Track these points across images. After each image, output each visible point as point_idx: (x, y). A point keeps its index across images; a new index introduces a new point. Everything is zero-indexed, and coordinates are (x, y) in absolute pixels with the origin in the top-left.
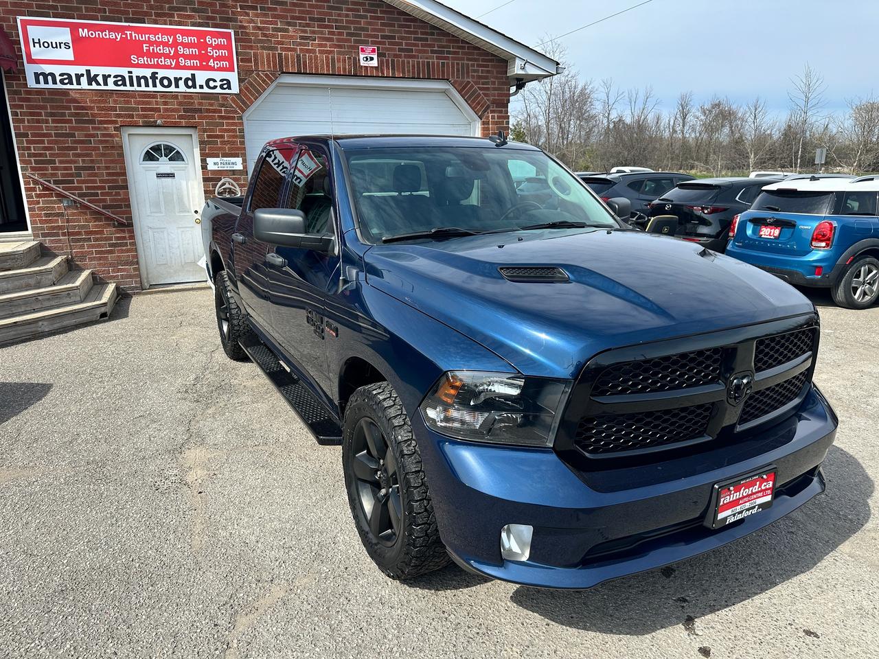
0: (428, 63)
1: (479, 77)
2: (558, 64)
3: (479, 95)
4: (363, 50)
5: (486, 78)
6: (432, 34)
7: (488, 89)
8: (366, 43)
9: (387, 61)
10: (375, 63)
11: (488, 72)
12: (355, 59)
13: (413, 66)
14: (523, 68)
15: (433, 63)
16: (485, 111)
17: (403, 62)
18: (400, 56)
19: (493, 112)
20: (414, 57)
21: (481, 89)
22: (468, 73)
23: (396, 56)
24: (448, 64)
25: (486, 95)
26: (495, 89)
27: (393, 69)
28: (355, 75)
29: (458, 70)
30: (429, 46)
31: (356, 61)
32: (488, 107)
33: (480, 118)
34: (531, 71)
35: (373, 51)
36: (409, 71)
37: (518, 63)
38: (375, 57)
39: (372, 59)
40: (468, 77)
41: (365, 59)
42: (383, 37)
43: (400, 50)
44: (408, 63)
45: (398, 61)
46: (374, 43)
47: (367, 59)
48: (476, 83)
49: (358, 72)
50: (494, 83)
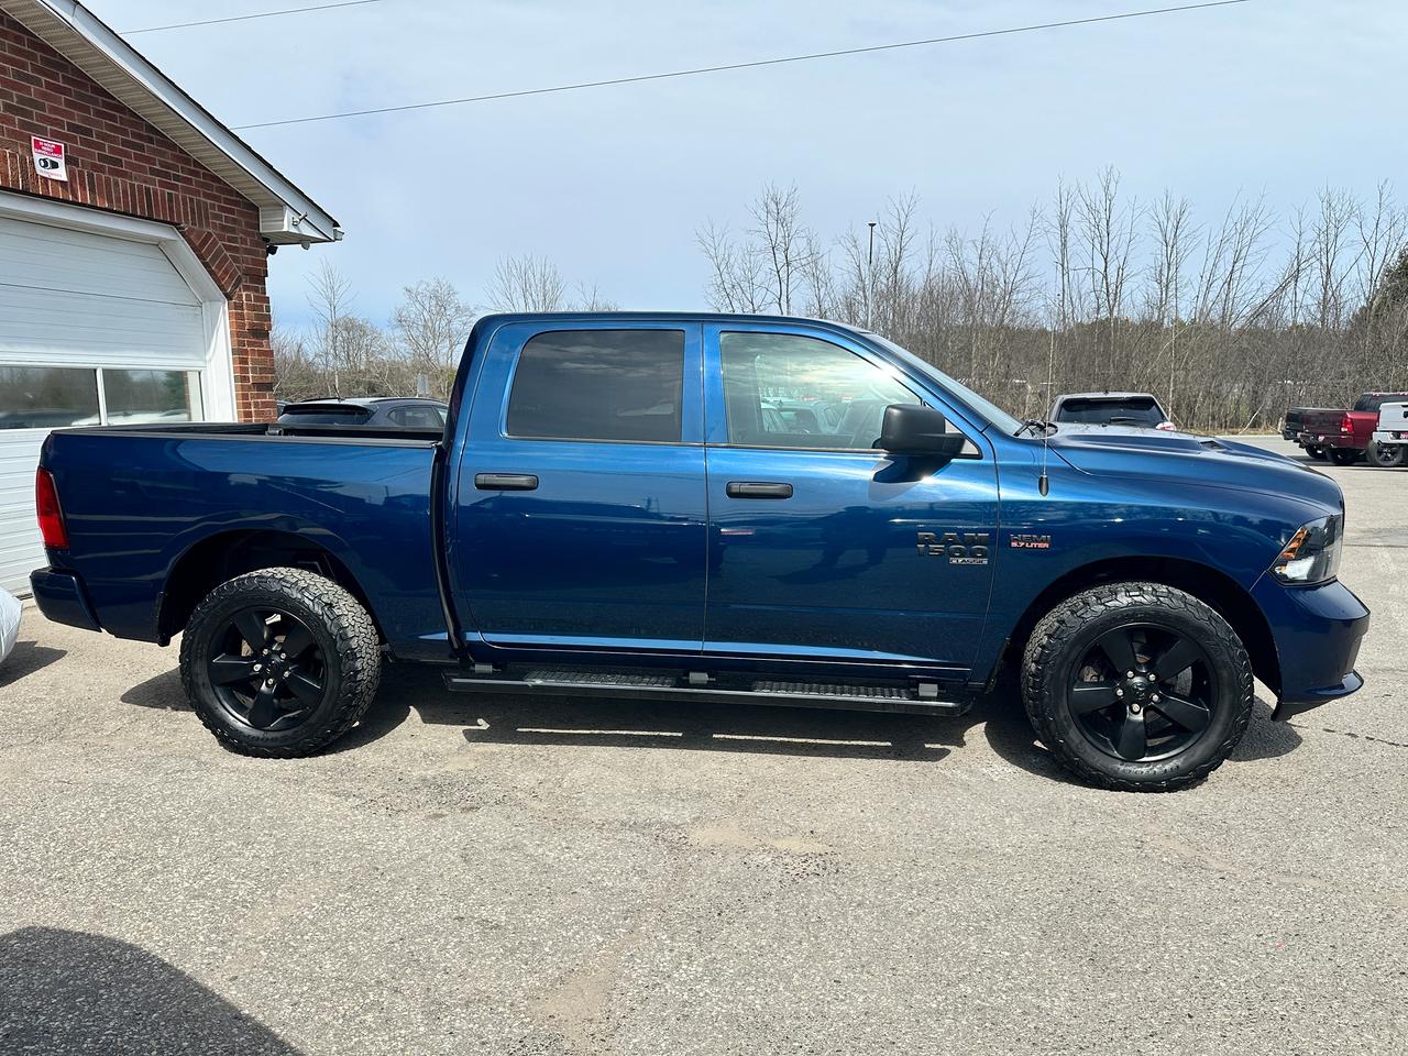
0: (148, 190)
1: (223, 228)
2: (336, 224)
3: (225, 259)
4: (38, 146)
5: (233, 230)
6: (151, 140)
7: (235, 249)
8: (41, 131)
9: (81, 174)
10: (61, 174)
11: (234, 221)
12: (23, 159)
13: (125, 192)
14: (295, 225)
15: (155, 193)
16: (236, 286)
17: (107, 180)
18: (100, 169)
19: (246, 288)
20: (123, 174)
21: (229, 248)
22: (207, 218)
23: (95, 167)
24: (177, 197)
25: (236, 259)
26: (247, 251)
27: (92, 191)
28: (25, 192)
29: (192, 210)
30: (148, 160)
31: (27, 167)
32: (239, 280)
33: (229, 297)
34: (307, 231)
35: (57, 150)
36: (118, 200)
38: (61, 162)
39: (55, 165)
40: (208, 225)
41: (43, 164)
42: (72, 127)
43: (102, 158)
44: (116, 183)
45: (99, 178)
46: (56, 135)
47: (46, 165)
48: (222, 238)
49: (30, 189)
50: (244, 241)
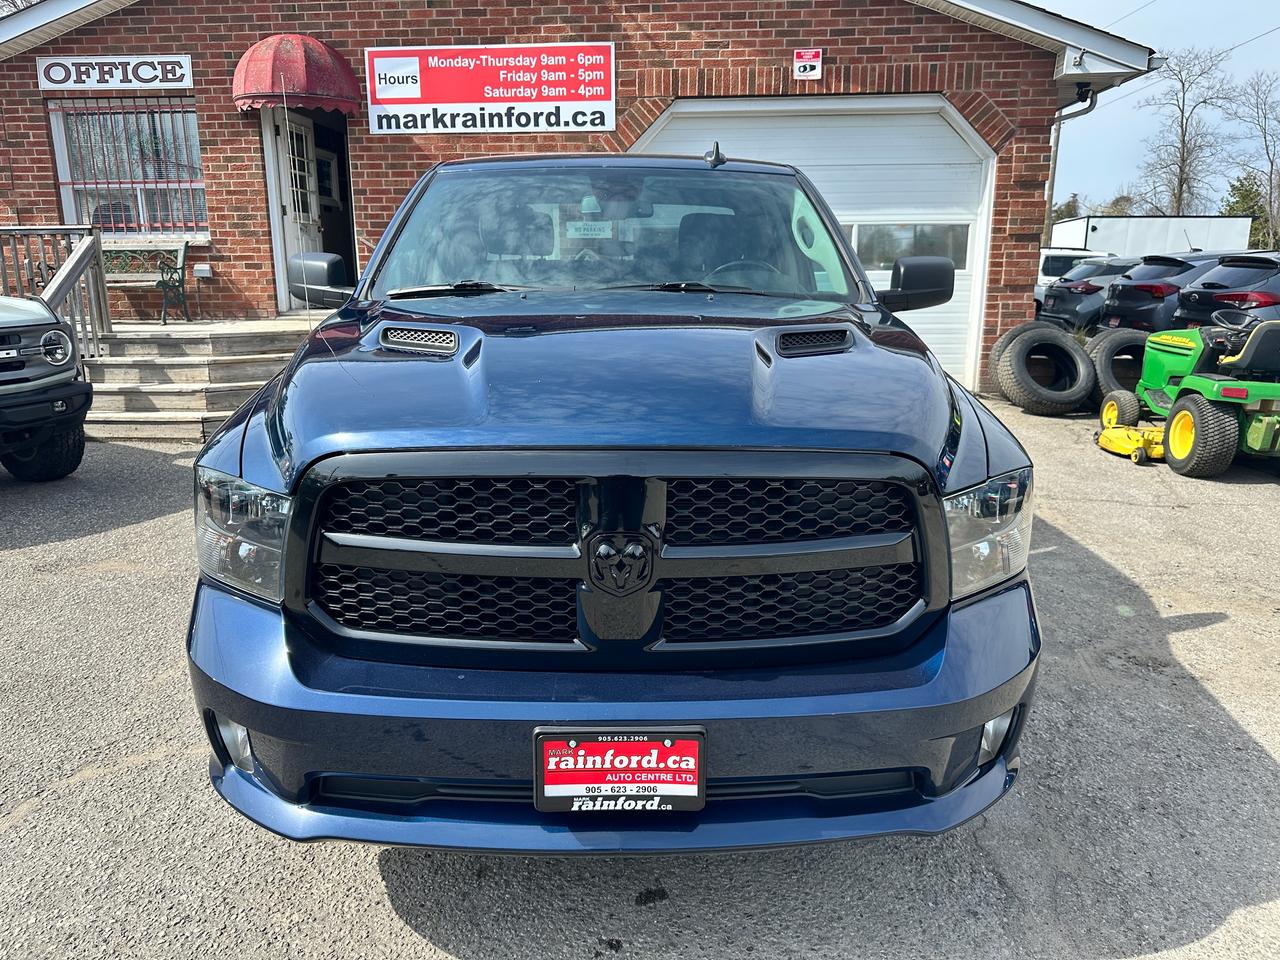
0: (907, 68)
1: (998, 85)
2: (1152, 52)
3: (996, 114)
4: (799, 56)
5: (1013, 85)
6: (919, 21)
7: (1013, 103)
8: (805, 44)
9: (838, 70)
10: (817, 74)
11: (1017, 75)
12: (786, 69)
13: (881, 75)
14: (1079, 64)
15: (916, 68)
16: (1006, 139)
17: (864, 69)
18: (859, 61)
19: (1022, 140)
20: (884, 59)
21: (999, 104)
22: (978, 78)
23: (854, 61)
24: (942, 67)
25: (1008, 114)
26: (1026, 103)
27: (847, 80)
28: (785, 95)
29: (960, 76)
30: (912, 40)
31: (787, 73)
32: (1012, 134)
33: (996, 150)
34: (1095, 67)
35: (816, 55)
36: (872, 83)
37: (1070, 56)
38: (818, 64)
39: (813, 68)
40: (978, 85)
41: (802, 69)
42: (834, 33)
43: (860, 51)
44: (874, 69)
45: (856, 69)
46: (818, 43)
47: (805, 69)
48: (992, 95)
49: (789, 90)
50: (1026, 93)
